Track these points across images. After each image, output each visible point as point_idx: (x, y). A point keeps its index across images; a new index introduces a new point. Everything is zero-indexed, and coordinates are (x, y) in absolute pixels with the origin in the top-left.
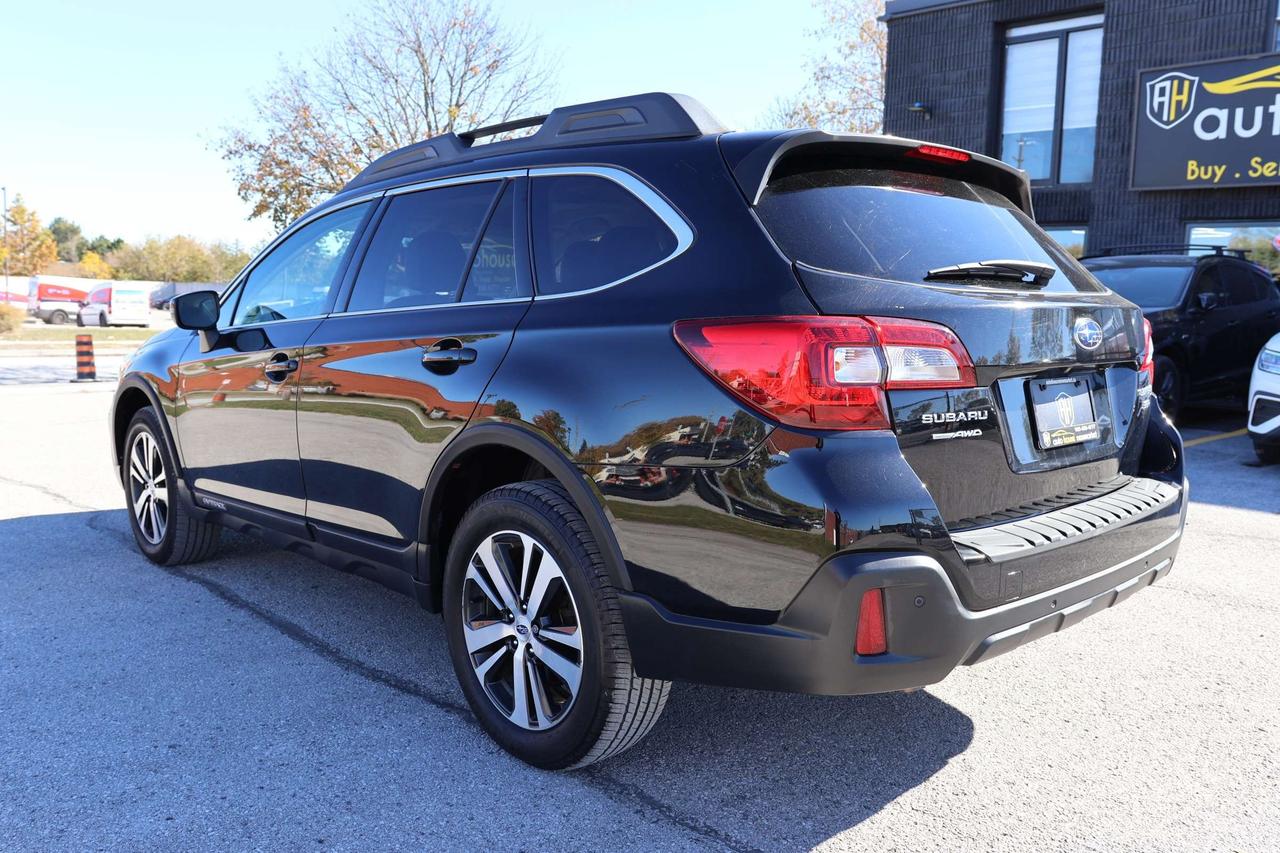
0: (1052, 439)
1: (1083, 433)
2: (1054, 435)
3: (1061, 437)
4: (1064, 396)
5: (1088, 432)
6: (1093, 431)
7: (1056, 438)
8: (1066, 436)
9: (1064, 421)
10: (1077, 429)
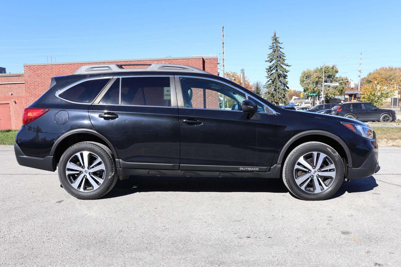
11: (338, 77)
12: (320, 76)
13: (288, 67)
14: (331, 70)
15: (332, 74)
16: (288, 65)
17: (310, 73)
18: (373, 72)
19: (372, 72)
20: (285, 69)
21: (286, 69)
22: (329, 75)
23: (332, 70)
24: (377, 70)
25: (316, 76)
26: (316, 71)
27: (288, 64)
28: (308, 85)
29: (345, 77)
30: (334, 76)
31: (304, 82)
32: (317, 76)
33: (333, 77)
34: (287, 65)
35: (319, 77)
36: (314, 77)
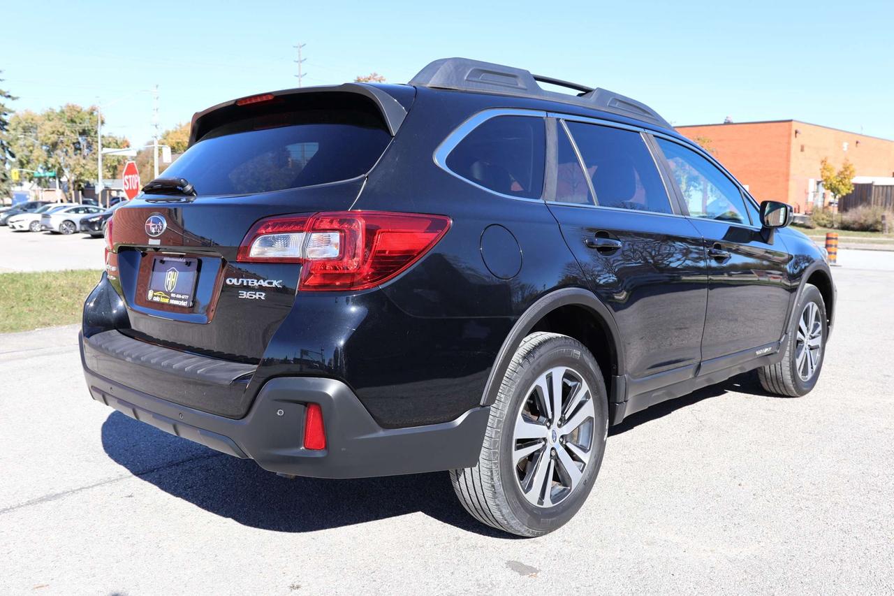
0: (154, 296)
1: (176, 299)
2: (155, 294)
3: (160, 296)
4: (173, 270)
5: (181, 300)
6: (185, 300)
7: (156, 296)
8: (163, 297)
9: (167, 287)
10: (173, 295)
11: (106, 134)
12: (61, 130)
13: (9, 99)
14: (88, 117)
15: (90, 128)
16: (9, 96)
17: (32, 119)
18: (175, 130)
19: (171, 129)
20: (3, 106)
21: (6, 106)
22: (84, 130)
23: (90, 119)
24: (180, 126)
25: (50, 130)
26: (49, 116)
27: (10, 94)
28: (31, 152)
29: (122, 137)
30: (96, 133)
31: (19, 141)
32: (54, 129)
33: (92, 134)
34: (7, 94)
35: (58, 131)
36: (46, 131)
